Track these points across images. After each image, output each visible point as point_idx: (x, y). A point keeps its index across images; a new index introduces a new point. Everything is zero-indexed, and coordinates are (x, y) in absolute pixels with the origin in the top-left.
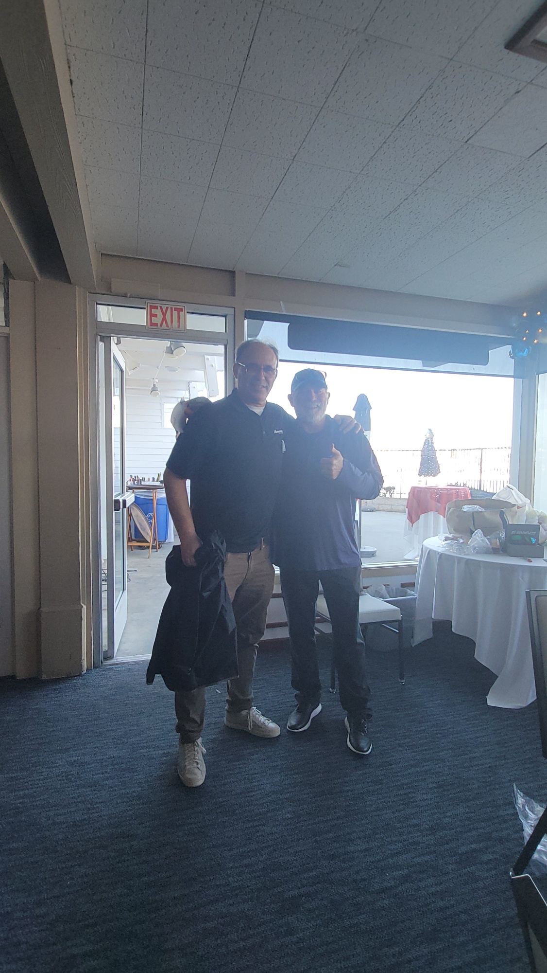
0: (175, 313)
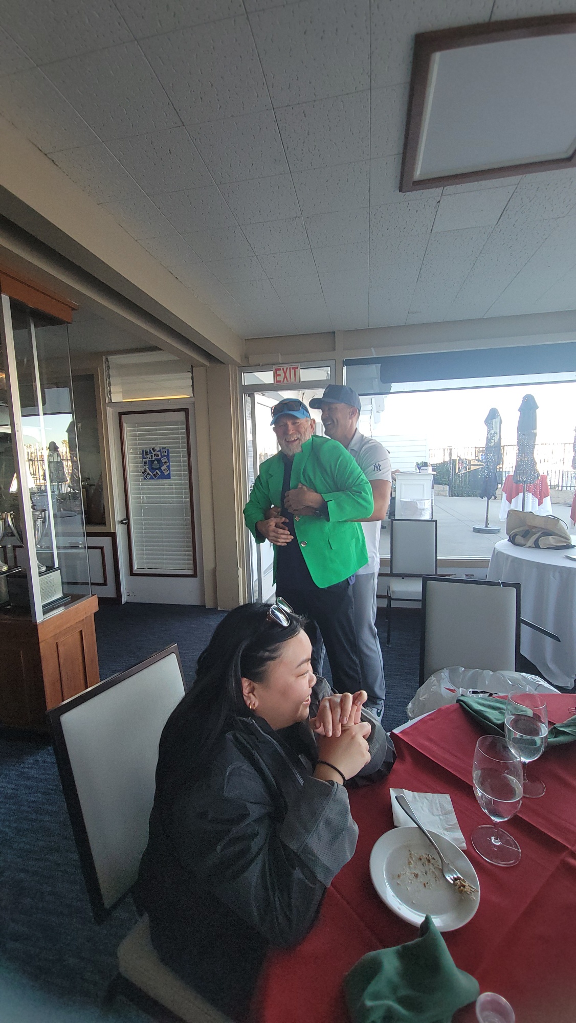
0: (292, 371)
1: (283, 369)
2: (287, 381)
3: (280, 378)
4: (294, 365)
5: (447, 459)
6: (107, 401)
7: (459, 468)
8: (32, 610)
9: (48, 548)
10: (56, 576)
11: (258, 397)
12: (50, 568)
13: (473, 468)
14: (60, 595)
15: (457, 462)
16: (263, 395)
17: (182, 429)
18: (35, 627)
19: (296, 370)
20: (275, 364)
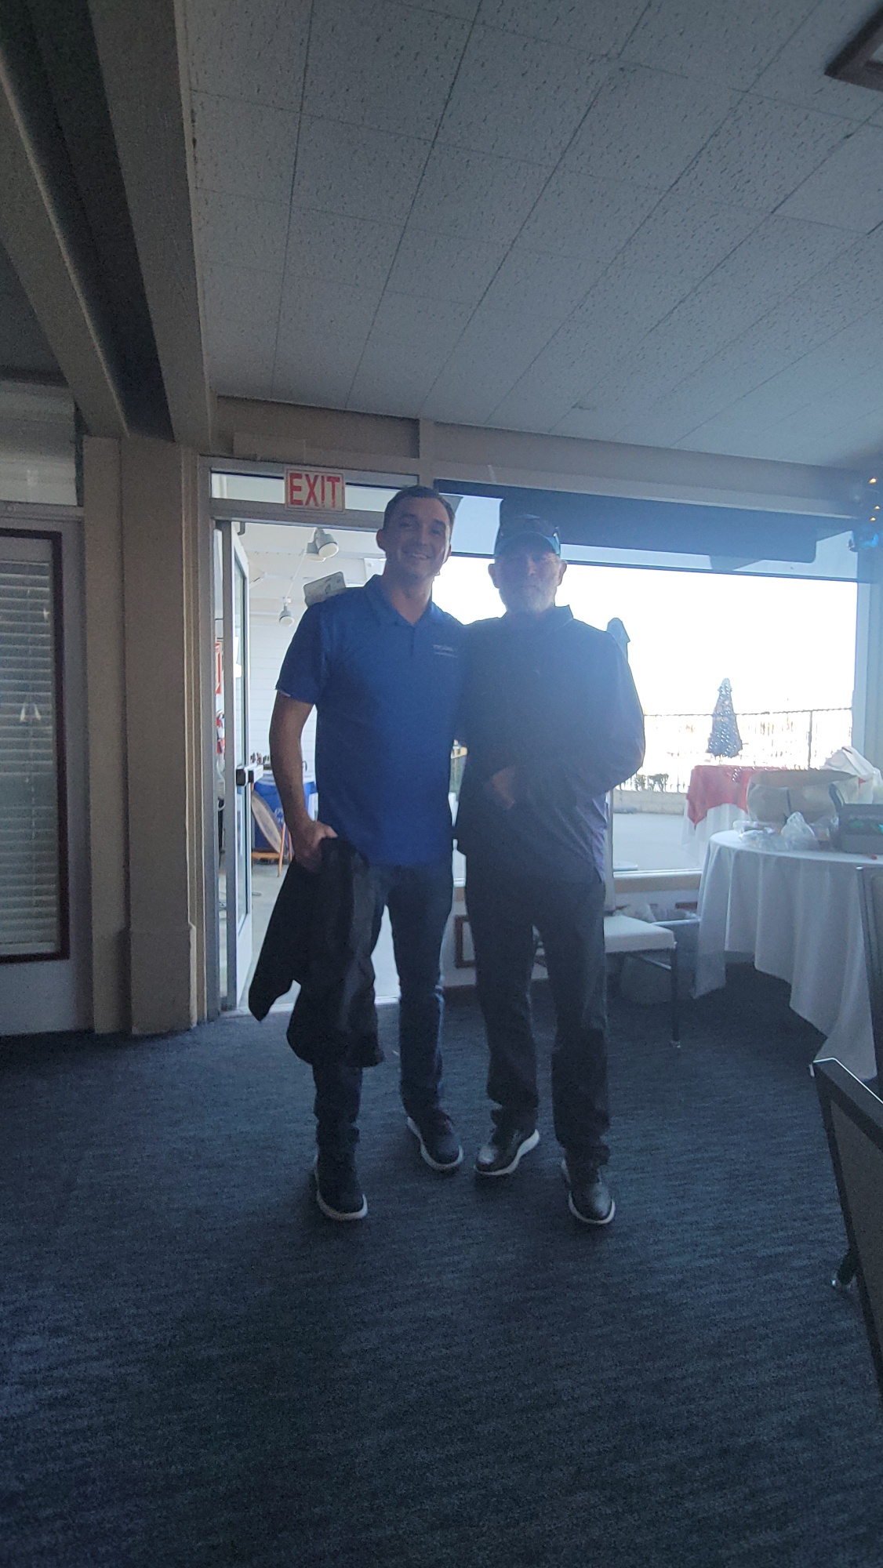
0: (328, 485)
1: (307, 476)
2: (316, 504)
3: (300, 497)
4: (332, 474)
19: (336, 483)
20: (292, 463)
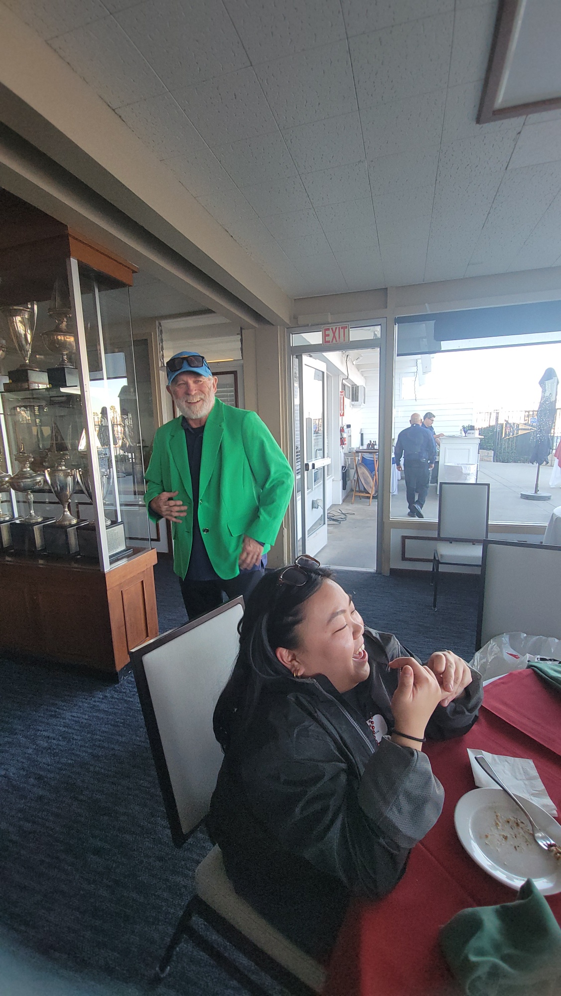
0: (342, 331)
1: (332, 329)
2: (336, 341)
3: (328, 339)
4: (344, 324)
5: (493, 423)
6: (160, 365)
7: (505, 433)
8: (100, 560)
9: (112, 505)
10: (119, 529)
11: (306, 359)
12: (114, 523)
13: (520, 432)
14: (123, 548)
15: (504, 426)
16: (311, 356)
17: (231, 392)
18: (103, 576)
19: (345, 329)
20: (325, 324)
